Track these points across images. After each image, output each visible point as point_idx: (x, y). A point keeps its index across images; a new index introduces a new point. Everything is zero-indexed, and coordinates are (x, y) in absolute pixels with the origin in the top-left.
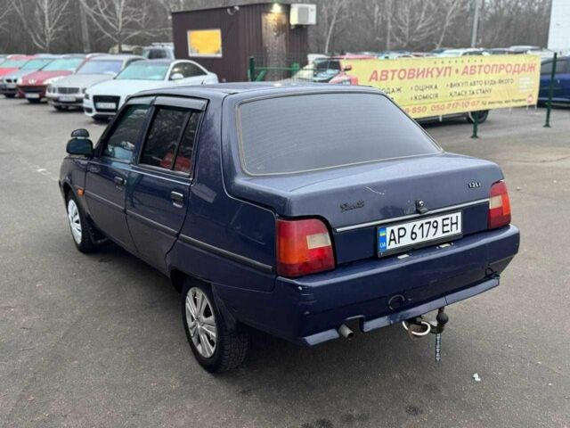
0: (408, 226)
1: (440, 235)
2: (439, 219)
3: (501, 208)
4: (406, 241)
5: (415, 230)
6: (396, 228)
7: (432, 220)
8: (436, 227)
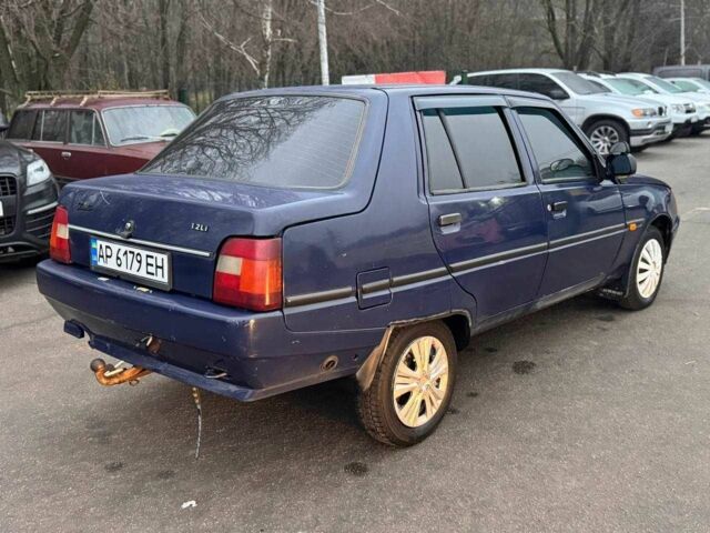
0: (115, 247)
1: (142, 273)
2: (144, 253)
3: (237, 278)
4: (111, 264)
5: (121, 255)
6: (104, 244)
7: (136, 251)
8: (140, 262)
